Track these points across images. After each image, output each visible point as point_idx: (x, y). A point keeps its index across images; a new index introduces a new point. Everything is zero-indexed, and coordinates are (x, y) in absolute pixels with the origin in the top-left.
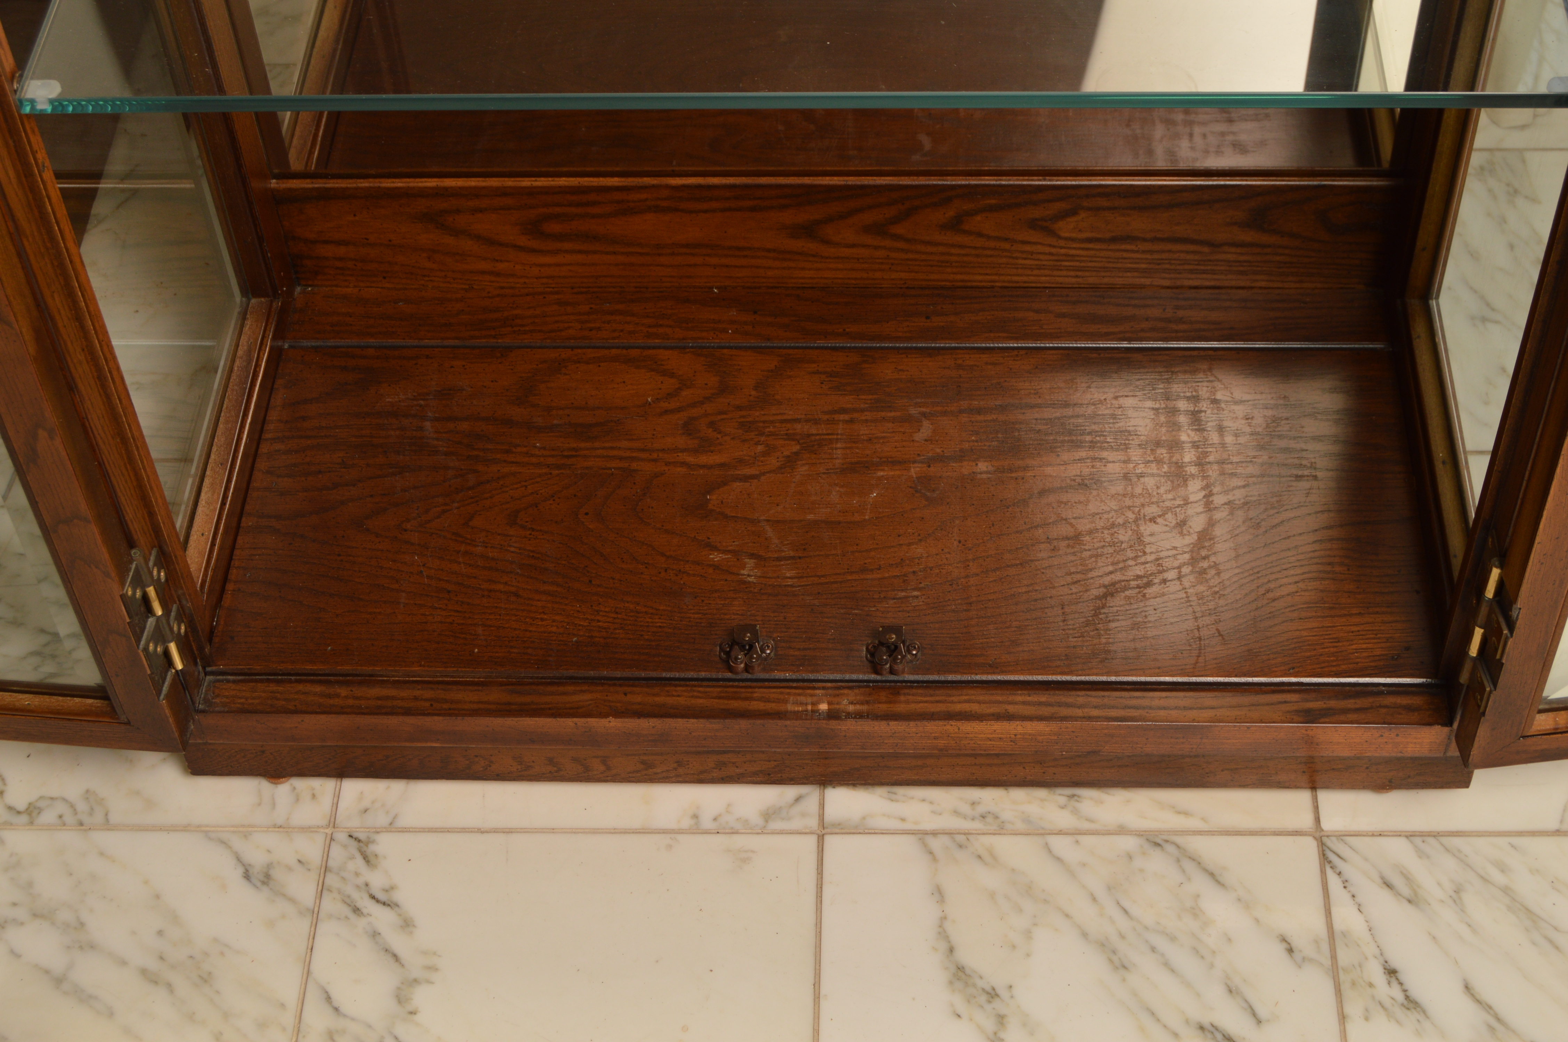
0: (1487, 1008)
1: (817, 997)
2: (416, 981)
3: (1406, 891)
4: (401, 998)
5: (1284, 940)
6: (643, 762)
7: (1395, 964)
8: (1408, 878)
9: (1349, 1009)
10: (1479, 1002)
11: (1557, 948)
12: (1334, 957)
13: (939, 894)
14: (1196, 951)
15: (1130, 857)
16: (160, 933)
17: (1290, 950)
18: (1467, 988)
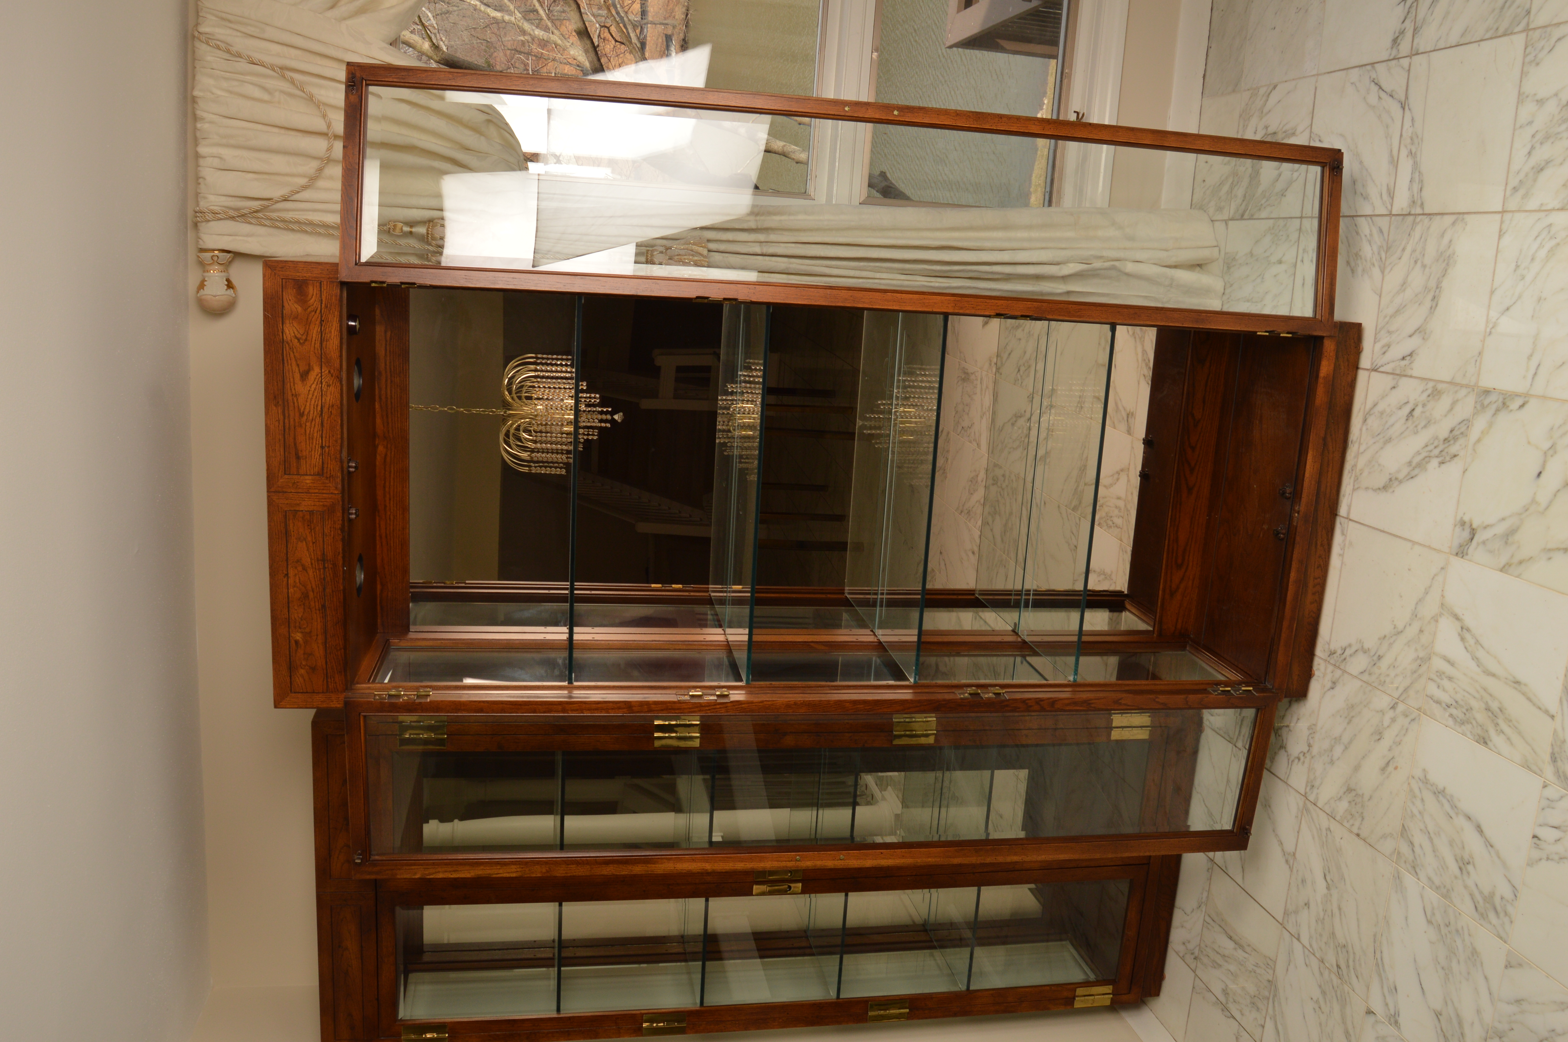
0: (1415, 331)
1: (1383, 532)
2: (1362, 647)
3: (1387, 348)
4: (1365, 652)
5: (1391, 389)
6: (1318, 567)
7: (1401, 357)
8: (1384, 346)
9: (1409, 374)
10: (1414, 334)
11: (1405, 306)
12: (1397, 375)
13: (1367, 488)
14: (1390, 416)
15: (1367, 429)
16: (1341, 717)
17: (1394, 387)
18: (1410, 336)
